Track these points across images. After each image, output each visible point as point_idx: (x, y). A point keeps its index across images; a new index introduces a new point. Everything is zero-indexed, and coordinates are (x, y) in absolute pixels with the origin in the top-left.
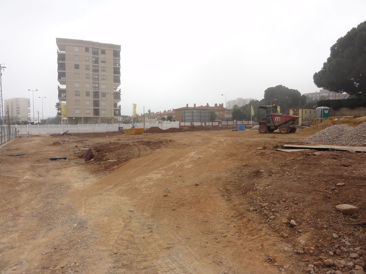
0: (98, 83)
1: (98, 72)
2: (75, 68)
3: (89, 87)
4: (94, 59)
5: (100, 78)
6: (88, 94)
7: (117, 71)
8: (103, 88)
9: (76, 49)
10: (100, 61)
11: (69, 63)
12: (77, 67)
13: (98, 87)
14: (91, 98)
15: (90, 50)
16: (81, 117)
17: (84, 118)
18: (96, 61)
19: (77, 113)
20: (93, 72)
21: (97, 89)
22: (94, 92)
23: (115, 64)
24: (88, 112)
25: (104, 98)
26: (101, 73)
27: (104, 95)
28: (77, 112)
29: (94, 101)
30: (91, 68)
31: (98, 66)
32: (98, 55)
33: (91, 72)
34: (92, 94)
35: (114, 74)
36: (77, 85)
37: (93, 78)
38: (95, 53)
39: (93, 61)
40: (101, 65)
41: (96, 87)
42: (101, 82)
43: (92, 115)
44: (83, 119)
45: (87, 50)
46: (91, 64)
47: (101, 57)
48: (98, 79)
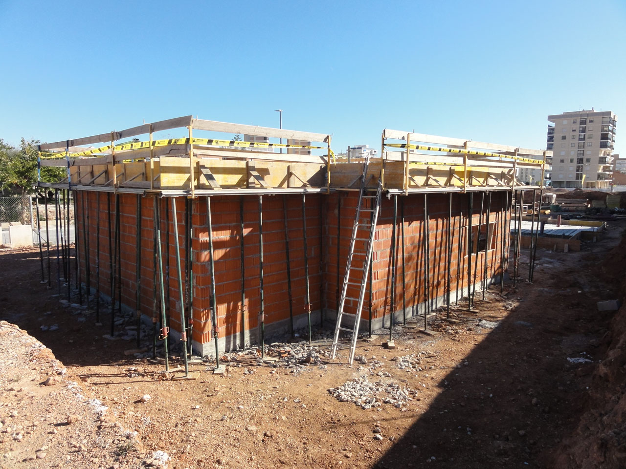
0: (583, 150)
1: (584, 140)
2: (562, 139)
3: (574, 154)
4: (581, 129)
5: (586, 144)
6: (572, 161)
7: (605, 137)
8: (588, 153)
9: (565, 122)
10: (587, 130)
11: (557, 136)
12: (564, 138)
13: (583, 154)
14: (575, 164)
15: (578, 122)
16: (564, 181)
17: (567, 182)
18: (584, 131)
19: (561, 178)
20: (579, 140)
21: (582, 155)
22: (578, 158)
23: (603, 130)
24: (571, 176)
25: (587, 164)
26: (587, 141)
27: (588, 160)
28: (561, 176)
29: (578, 167)
30: (577, 138)
31: (585, 135)
32: (586, 124)
33: (576, 141)
34: (575, 161)
35: (601, 139)
36: (563, 153)
37: (579, 146)
38: (583, 122)
39: (580, 131)
40: (587, 133)
41: (580, 154)
42: (586, 148)
43: (574, 180)
44: (565, 182)
45: (574, 122)
46: (577, 134)
47: (589, 126)
48: (584, 146)
